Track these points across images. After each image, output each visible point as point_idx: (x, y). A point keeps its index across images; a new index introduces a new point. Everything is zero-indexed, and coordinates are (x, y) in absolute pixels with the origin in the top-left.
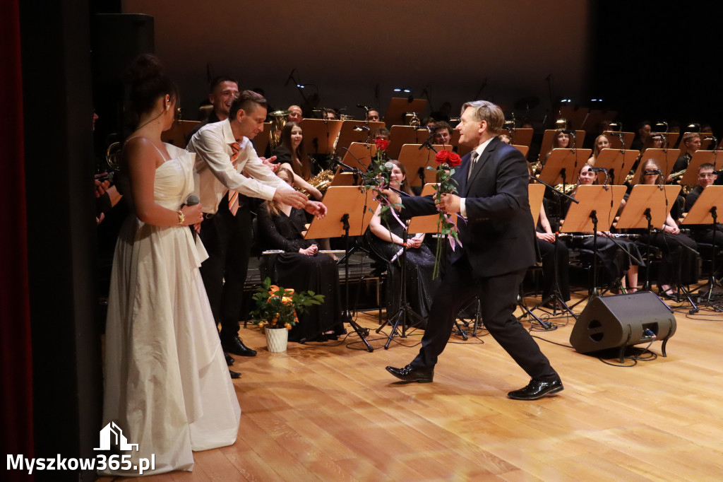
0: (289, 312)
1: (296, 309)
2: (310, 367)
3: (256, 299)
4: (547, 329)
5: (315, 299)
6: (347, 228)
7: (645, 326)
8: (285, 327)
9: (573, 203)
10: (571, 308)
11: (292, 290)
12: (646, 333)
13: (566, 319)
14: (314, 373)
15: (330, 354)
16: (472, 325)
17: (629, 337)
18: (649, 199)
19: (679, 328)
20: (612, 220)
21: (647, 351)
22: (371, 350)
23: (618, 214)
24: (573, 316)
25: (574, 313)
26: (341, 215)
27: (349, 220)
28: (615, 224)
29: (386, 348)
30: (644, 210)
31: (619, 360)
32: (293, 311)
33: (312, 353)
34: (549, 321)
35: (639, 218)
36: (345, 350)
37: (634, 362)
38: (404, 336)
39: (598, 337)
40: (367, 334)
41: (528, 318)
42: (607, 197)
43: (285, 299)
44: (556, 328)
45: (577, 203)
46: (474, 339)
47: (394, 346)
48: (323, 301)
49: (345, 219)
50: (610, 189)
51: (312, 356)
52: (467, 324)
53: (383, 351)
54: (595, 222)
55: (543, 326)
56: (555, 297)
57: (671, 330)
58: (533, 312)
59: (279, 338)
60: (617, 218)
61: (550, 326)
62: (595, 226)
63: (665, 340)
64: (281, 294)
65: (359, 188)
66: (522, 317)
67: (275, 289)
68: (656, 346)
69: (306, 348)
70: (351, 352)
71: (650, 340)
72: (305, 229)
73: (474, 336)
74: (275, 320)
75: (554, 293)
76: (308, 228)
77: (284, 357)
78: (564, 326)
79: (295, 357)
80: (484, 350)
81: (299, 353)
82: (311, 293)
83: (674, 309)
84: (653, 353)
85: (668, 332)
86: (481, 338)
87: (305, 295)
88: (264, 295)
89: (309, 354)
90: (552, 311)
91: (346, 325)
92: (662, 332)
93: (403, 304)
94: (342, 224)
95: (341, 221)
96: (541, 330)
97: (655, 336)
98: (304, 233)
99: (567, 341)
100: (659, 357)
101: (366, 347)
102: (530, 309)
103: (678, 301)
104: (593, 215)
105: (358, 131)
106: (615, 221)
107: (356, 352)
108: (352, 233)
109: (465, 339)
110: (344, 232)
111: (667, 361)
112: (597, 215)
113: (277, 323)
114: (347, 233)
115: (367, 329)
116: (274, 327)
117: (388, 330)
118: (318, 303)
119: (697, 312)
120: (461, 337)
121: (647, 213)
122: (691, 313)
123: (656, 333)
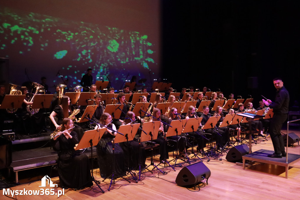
4: (164, 174)
6: (91, 145)
7: (202, 175)
10: (169, 162)
12: (202, 178)
13: (169, 168)
17: (197, 181)
22: (103, 192)
25: (171, 164)
26: (89, 140)
27: (92, 141)
29: (109, 190)
31: (193, 188)
35: (190, 129)
37: (199, 189)
38: (114, 183)
39: (186, 181)
40: (100, 184)
41: (156, 168)
42: (181, 124)
44: (167, 173)
45: (172, 127)
46: (140, 182)
47: (111, 189)
50: (182, 121)
53: (108, 192)
54: (177, 132)
55: (163, 173)
58: (158, 167)
61: (165, 172)
63: (207, 179)
68: (204, 181)
70: (96, 194)
72: (75, 146)
73: (139, 180)
75: (164, 159)
76: (77, 146)
78: (169, 172)
80: (145, 188)
83: (202, 160)
85: (208, 176)
86: (143, 181)
90: (164, 165)
91: (93, 182)
95: (89, 142)
98: (75, 148)
99: (174, 180)
100: (206, 185)
101: (101, 191)
104: (176, 130)
109: (137, 182)
112: (178, 130)
114: (92, 147)
115: (99, 181)
117: (108, 181)
119: (209, 160)
120: (135, 181)
121: (192, 127)
122: (208, 161)
123: (205, 178)
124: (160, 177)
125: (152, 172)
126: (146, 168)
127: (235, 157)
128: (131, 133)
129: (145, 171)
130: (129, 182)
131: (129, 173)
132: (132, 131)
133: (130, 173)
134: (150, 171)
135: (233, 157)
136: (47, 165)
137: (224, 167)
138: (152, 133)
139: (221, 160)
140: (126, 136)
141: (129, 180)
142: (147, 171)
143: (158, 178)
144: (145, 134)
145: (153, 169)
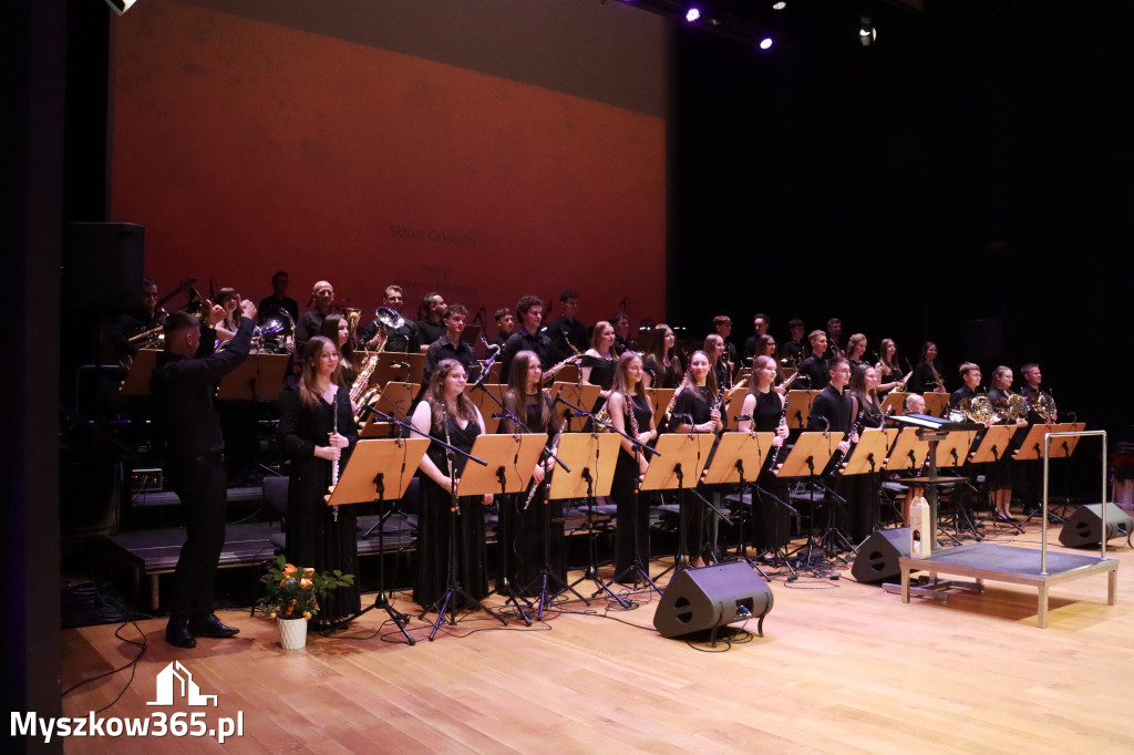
0: (310, 597)
1: (317, 594)
2: (334, 668)
3: (265, 581)
4: (626, 608)
5: (342, 581)
6: (381, 489)
7: (739, 602)
8: (302, 617)
9: (654, 455)
10: (655, 579)
11: (312, 569)
12: (740, 611)
13: (648, 595)
14: (340, 675)
15: (361, 650)
16: (536, 605)
17: (721, 617)
18: (740, 449)
19: (777, 601)
20: (699, 474)
21: (743, 631)
22: (411, 643)
23: (707, 467)
24: (657, 590)
25: (659, 586)
26: (374, 475)
27: (384, 481)
28: (703, 479)
29: (431, 640)
30: (735, 462)
31: (710, 644)
32: (313, 597)
33: (339, 649)
34: (630, 597)
35: (729, 471)
36: (381, 643)
37: (726, 646)
38: (453, 623)
39: (686, 617)
40: (407, 621)
41: (603, 595)
42: (693, 448)
43: (304, 582)
44: (638, 606)
45: (659, 455)
46: (539, 623)
47: (440, 637)
48: (352, 582)
49: (379, 479)
50: (696, 440)
51: (339, 653)
52: (530, 605)
53: (427, 643)
54: (680, 477)
55: (621, 605)
56: (635, 569)
57: (768, 606)
58: (609, 588)
59: (296, 630)
60: (706, 472)
61: (630, 604)
62: (681, 482)
63: (761, 617)
64: (298, 576)
65: (396, 442)
66: (597, 593)
67: (290, 569)
68: (751, 624)
69: (331, 643)
70: (387, 646)
71: (745, 618)
72: (328, 493)
73: (539, 620)
74: (291, 609)
75: (633, 563)
77: (302, 655)
78: (647, 603)
79: (317, 655)
80: (551, 638)
81: (322, 649)
82: (338, 573)
83: (771, 577)
84: (748, 634)
85: (764, 608)
86: (548, 622)
87: (328, 575)
88: (277, 578)
89: (334, 651)
90: (632, 586)
92: (758, 608)
93: (451, 584)
94: (375, 486)
95: (374, 482)
96: (622, 610)
97: (749, 614)
98: (327, 497)
99: (649, 622)
100: (755, 638)
101: (406, 640)
102: (606, 582)
103: (776, 566)
104: (677, 469)
105: (397, 368)
106: (703, 475)
107: (394, 646)
108: (387, 496)
109: (529, 625)
110: (377, 496)
111: (765, 642)
112: (683, 469)
113: (293, 612)
114: (381, 497)
115: (406, 615)
116: (290, 618)
117: (433, 617)
118: (346, 585)
119: (796, 578)
120: (523, 621)
121: (739, 465)
122: (790, 581)
123: (751, 610)
124: (609, 614)
125: (587, 602)
126: (570, 589)
127: (879, 567)
128: (515, 462)
129: (564, 599)
130: (503, 621)
131: (512, 603)
132: (516, 456)
133: (515, 602)
134: (582, 599)
135: (873, 566)
136: (248, 562)
137: (838, 597)
138: (592, 473)
139: (836, 578)
140: (501, 472)
141: (506, 620)
142: (575, 597)
143: (605, 616)
144: (565, 471)
145: (594, 596)
